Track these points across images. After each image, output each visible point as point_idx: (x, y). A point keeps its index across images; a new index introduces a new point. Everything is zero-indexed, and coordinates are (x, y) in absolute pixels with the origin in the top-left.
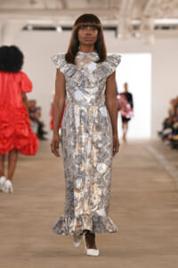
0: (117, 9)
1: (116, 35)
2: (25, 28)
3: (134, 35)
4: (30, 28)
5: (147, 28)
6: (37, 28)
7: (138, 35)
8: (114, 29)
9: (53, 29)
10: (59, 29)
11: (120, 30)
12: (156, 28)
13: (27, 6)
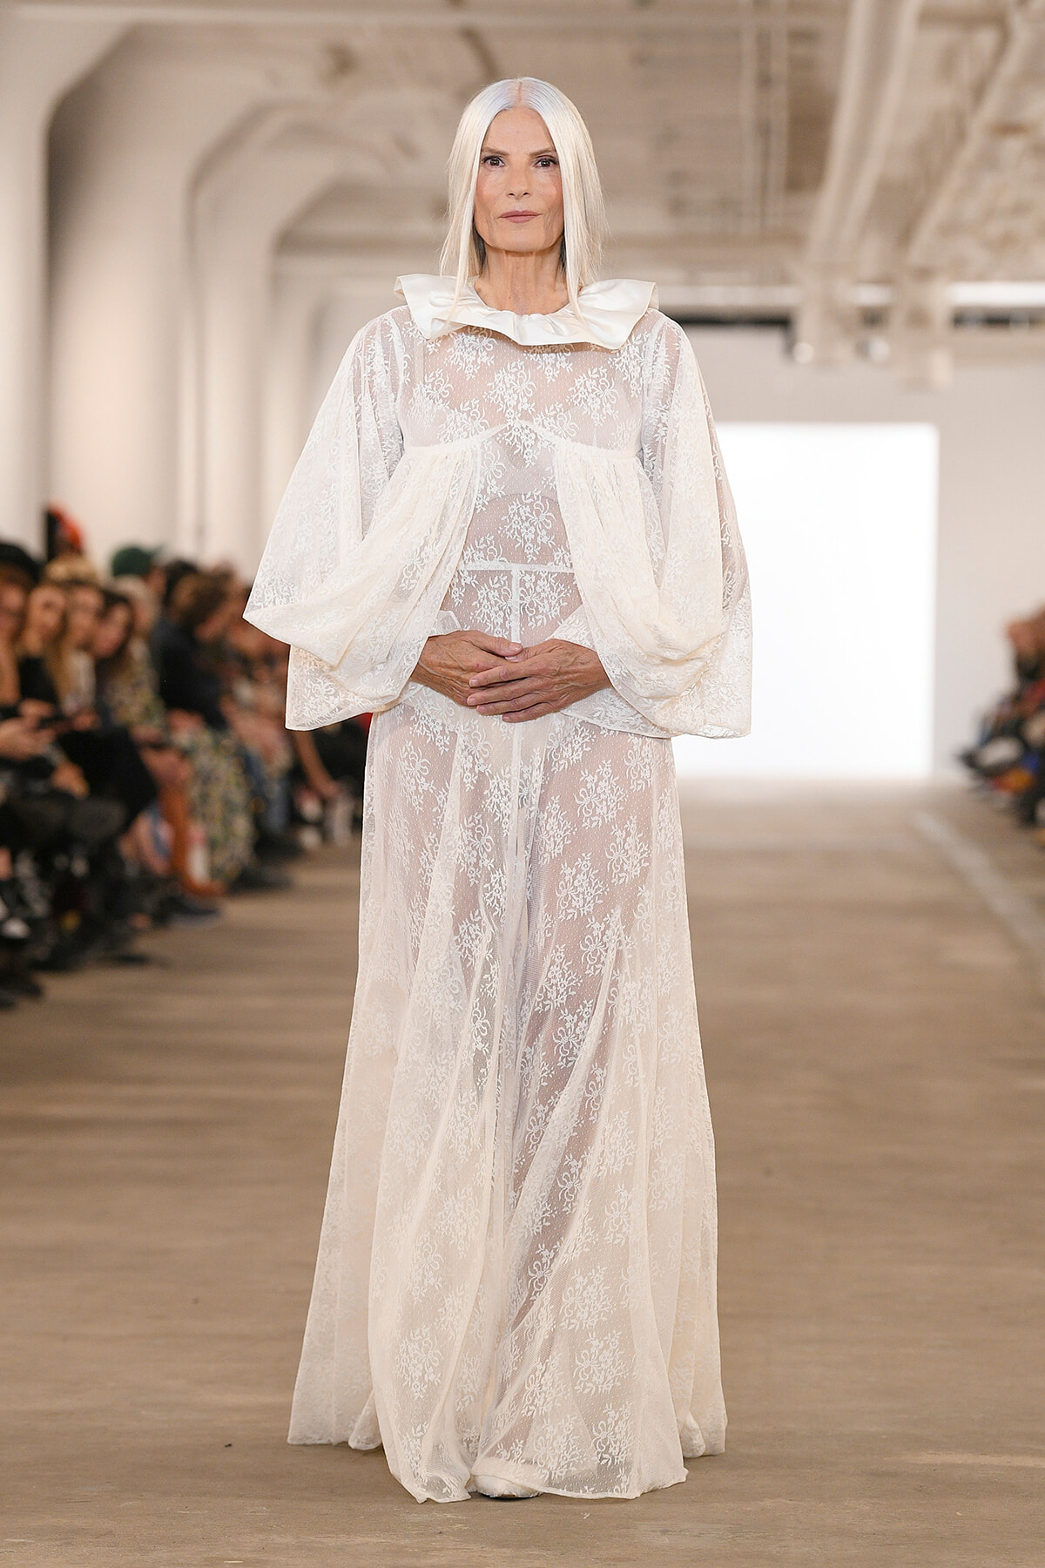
0: (794, 239)
1: (790, 348)
3: (862, 350)
5: (919, 318)
7: (880, 348)
8: (779, 322)
11: (808, 326)
12: (960, 319)
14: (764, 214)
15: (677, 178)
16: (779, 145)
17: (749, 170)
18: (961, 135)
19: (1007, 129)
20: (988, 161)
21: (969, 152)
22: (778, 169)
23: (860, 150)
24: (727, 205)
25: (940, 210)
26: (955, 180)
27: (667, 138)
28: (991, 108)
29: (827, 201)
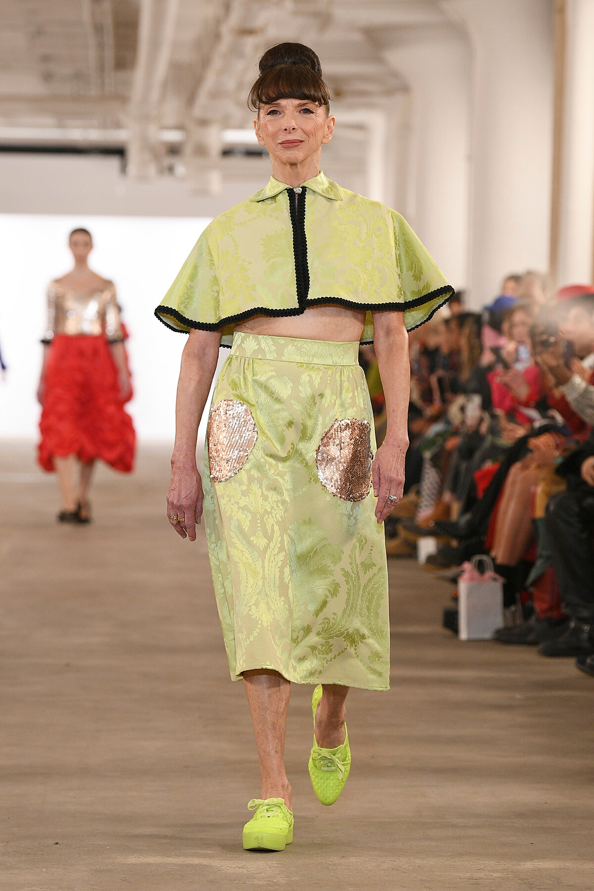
0: (123, 99)
1: (123, 169)
3: (171, 169)
5: (201, 151)
7: (181, 169)
8: (118, 152)
11: (133, 154)
12: (227, 152)
14: (103, 83)
15: (46, 59)
16: (109, 40)
17: (92, 53)
18: (217, 37)
19: (246, 31)
20: (236, 51)
21: (224, 46)
22: (109, 54)
23: (156, 44)
24: (78, 76)
25: (210, 81)
26: (217, 63)
27: (39, 33)
28: (234, 19)
29: (139, 74)
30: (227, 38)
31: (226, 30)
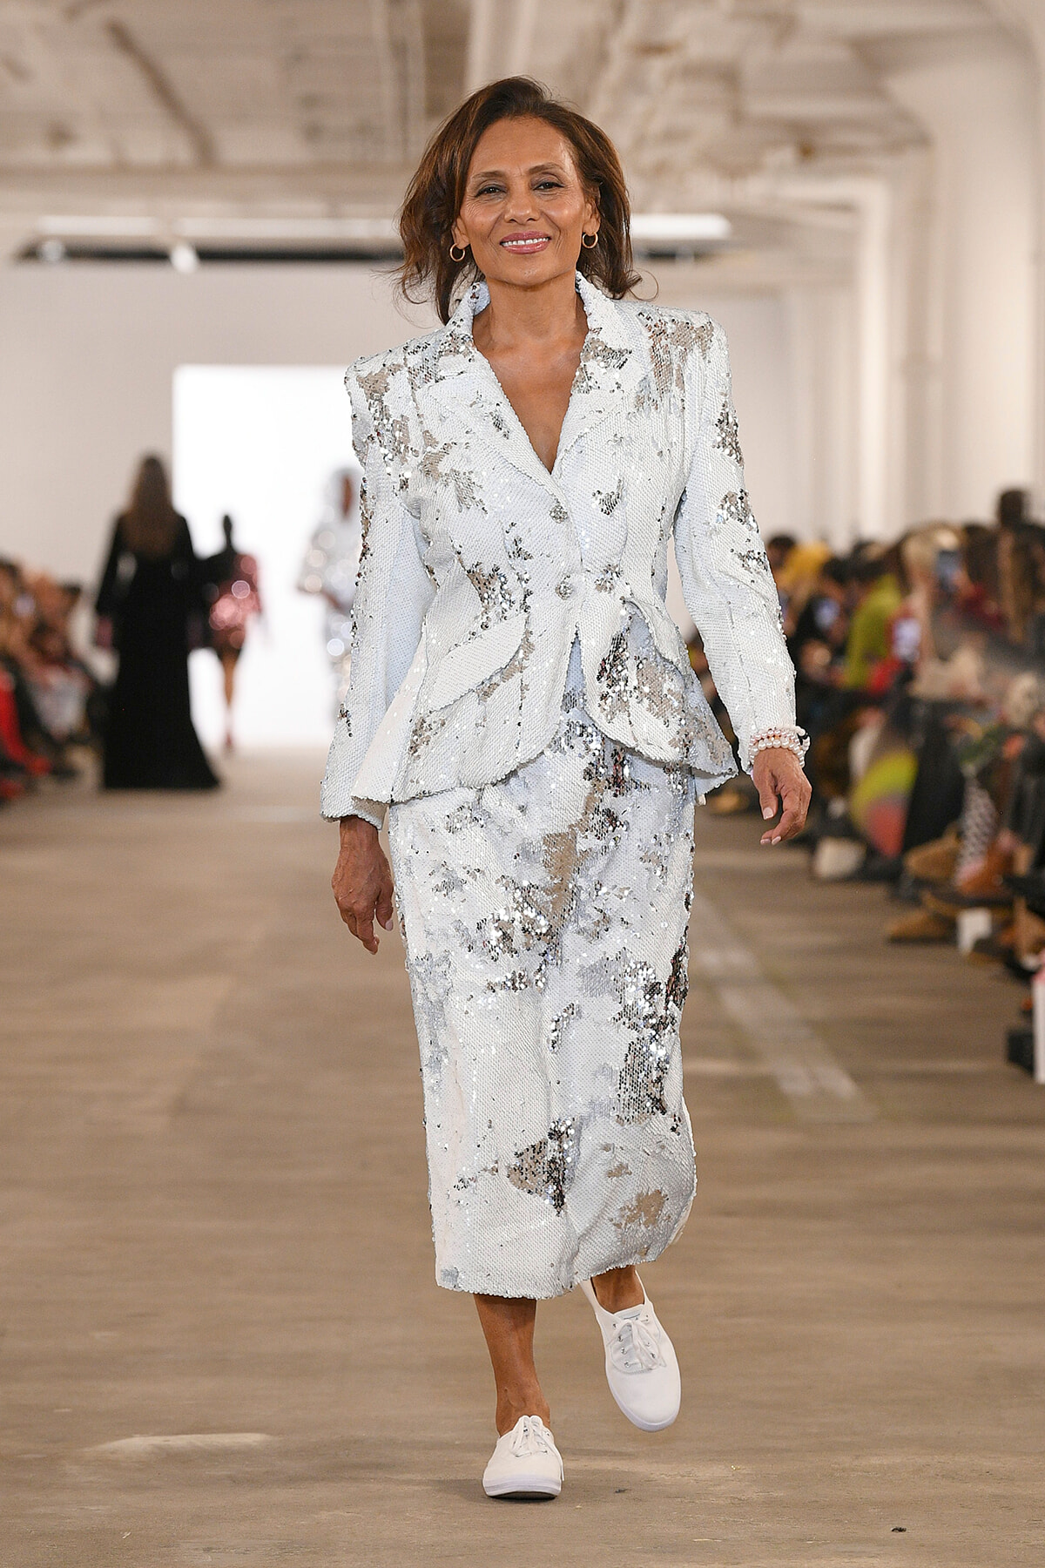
2: (31, 254)
4: (52, 250)
6: (82, 253)
9: (156, 256)
10: (184, 259)
13: (37, 154)
14: (406, 141)
15: (310, 102)
17: (388, 92)
18: (602, 58)
19: (651, 49)
20: (634, 83)
21: (614, 72)
22: (418, 92)
26: (601, 103)
28: (632, 28)
30: (619, 60)
31: (619, 47)
